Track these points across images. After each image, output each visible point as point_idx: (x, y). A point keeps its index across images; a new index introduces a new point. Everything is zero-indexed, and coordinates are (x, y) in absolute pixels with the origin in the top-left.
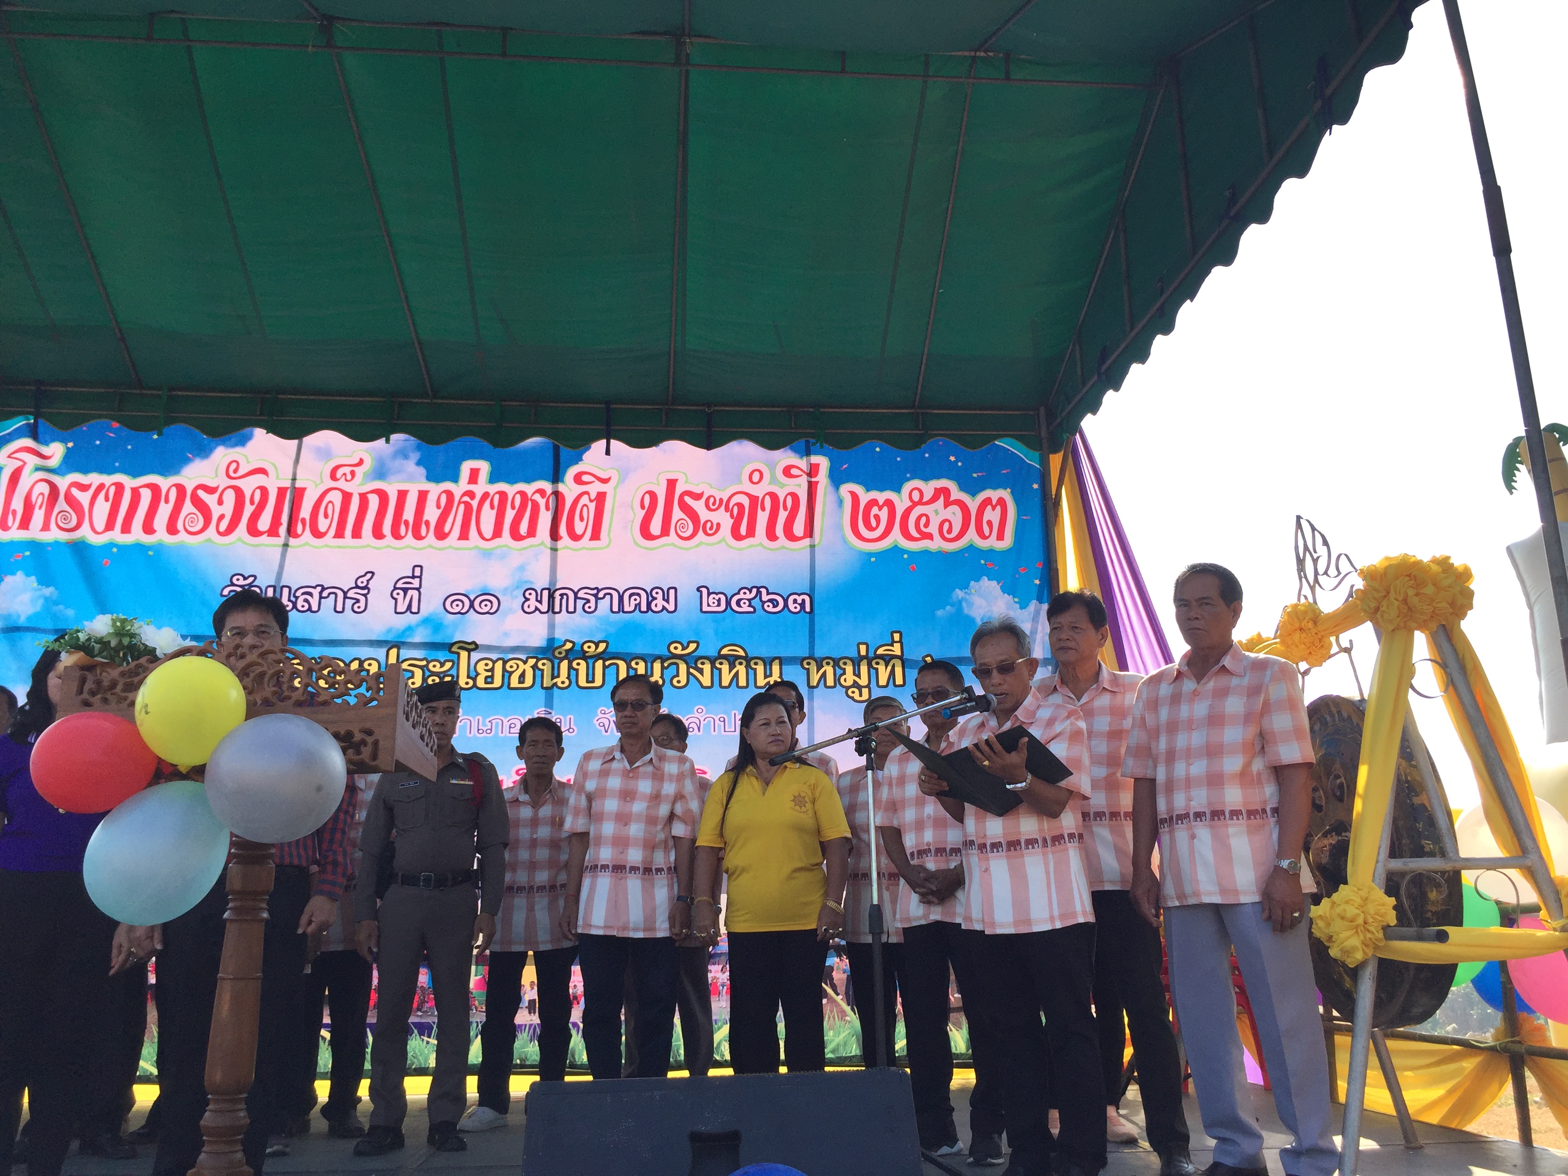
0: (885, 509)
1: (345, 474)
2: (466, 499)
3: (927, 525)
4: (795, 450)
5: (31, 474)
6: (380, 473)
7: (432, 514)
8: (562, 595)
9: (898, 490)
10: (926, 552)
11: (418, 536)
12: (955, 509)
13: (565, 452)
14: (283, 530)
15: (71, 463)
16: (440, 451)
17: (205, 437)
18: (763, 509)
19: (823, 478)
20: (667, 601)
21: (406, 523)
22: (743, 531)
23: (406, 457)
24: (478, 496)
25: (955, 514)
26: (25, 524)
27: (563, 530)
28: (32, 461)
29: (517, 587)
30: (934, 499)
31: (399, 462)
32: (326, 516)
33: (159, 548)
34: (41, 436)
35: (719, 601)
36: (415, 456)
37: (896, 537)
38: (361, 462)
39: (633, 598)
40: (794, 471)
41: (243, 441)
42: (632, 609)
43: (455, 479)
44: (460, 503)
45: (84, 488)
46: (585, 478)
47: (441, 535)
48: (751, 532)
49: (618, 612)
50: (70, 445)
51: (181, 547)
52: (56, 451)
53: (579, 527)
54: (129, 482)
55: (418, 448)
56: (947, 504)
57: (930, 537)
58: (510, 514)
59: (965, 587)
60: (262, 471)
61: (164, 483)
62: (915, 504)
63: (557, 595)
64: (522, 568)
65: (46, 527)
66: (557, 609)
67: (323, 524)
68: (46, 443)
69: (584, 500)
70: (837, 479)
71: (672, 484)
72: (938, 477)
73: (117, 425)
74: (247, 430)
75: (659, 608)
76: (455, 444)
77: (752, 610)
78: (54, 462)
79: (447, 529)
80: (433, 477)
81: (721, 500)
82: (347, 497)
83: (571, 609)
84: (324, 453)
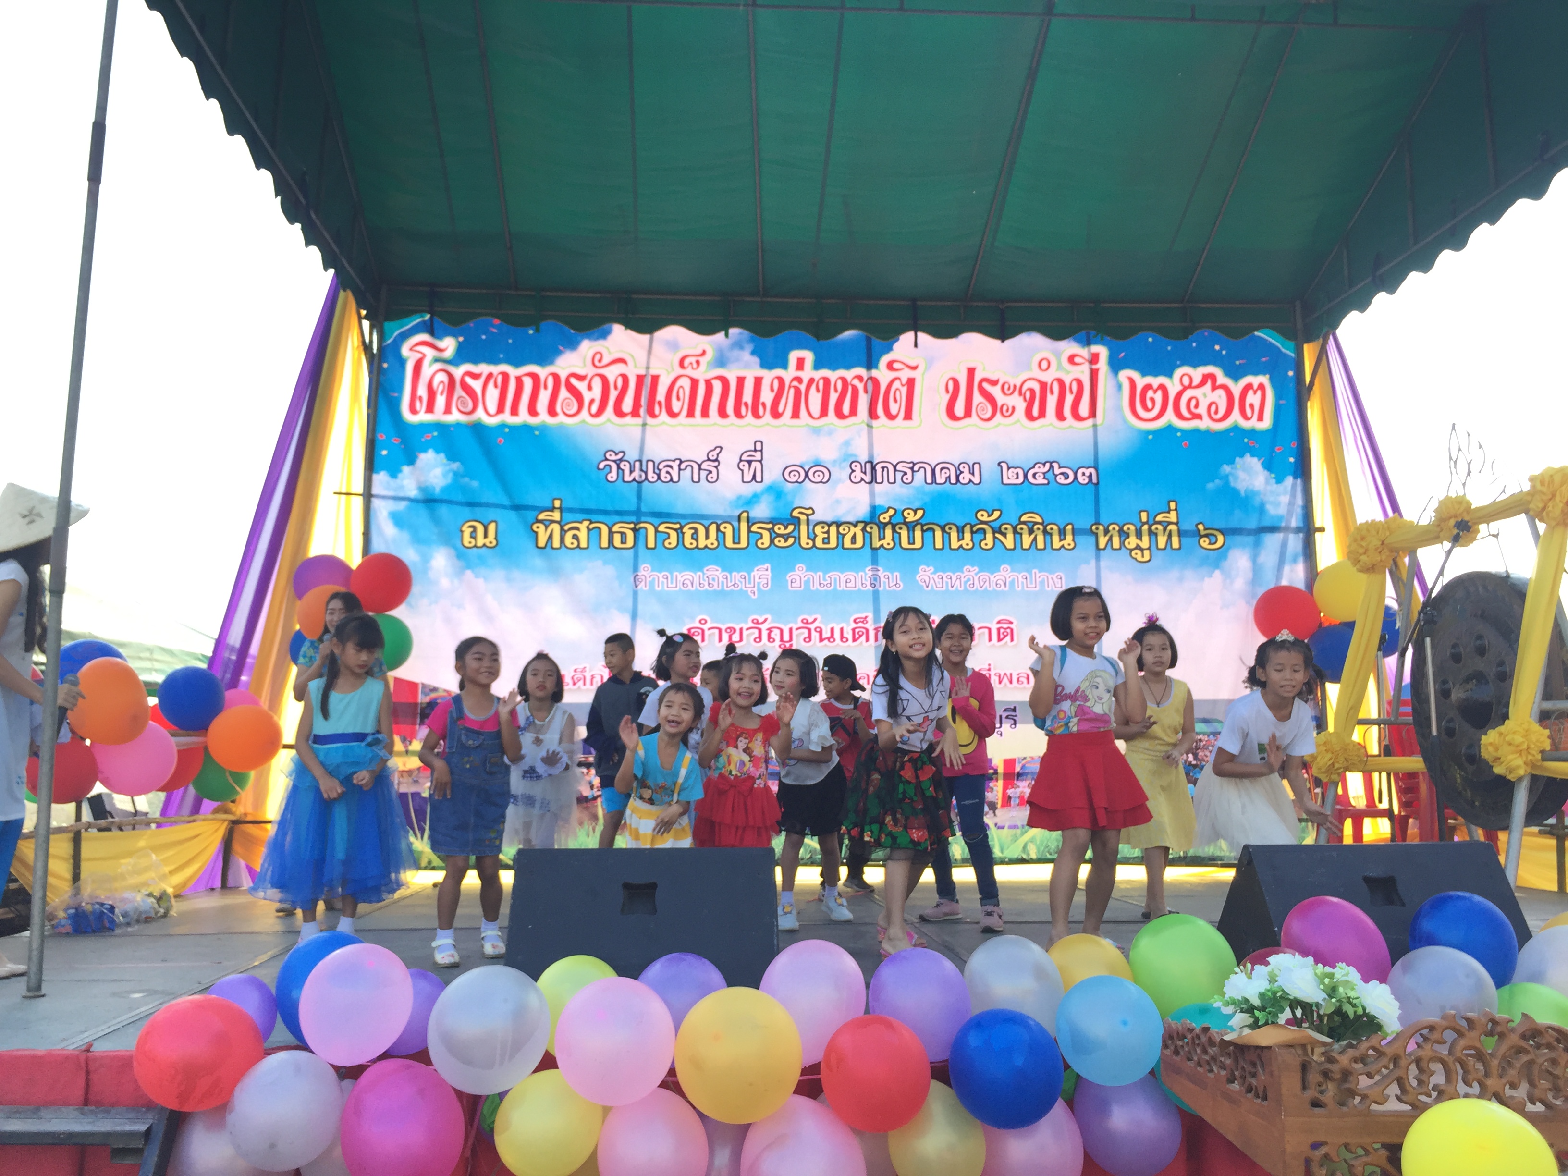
0: (1159, 393)
1: (691, 363)
2: (795, 383)
3: (1197, 406)
4: (1079, 341)
5: (430, 365)
6: (721, 361)
7: (767, 397)
8: (883, 468)
9: (1170, 375)
10: (1196, 431)
11: (756, 415)
12: (1221, 392)
13: (876, 342)
14: (642, 411)
15: (462, 356)
16: (770, 343)
17: (572, 331)
18: (1052, 393)
19: (1103, 365)
20: (973, 474)
21: (746, 404)
22: (1035, 412)
23: (741, 348)
24: (805, 381)
25: (1220, 397)
26: (430, 409)
27: (880, 410)
28: (429, 352)
29: (845, 460)
30: (1202, 383)
31: (736, 353)
32: (678, 398)
33: (543, 428)
34: (436, 332)
35: (1017, 474)
36: (749, 347)
37: (1170, 417)
38: (704, 353)
39: (944, 471)
40: (1077, 360)
41: (604, 335)
42: (943, 481)
43: (785, 366)
44: (790, 387)
45: (476, 376)
46: (896, 365)
47: (776, 414)
48: (1042, 414)
49: (932, 483)
50: (461, 339)
51: (561, 427)
52: (449, 345)
53: (894, 408)
54: (513, 372)
55: (752, 340)
56: (1214, 388)
57: (1199, 417)
58: (834, 397)
59: (1231, 462)
60: (622, 361)
61: (543, 372)
62: (1185, 388)
63: (878, 468)
64: (847, 443)
65: (448, 410)
66: (879, 480)
67: (676, 406)
68: (440, 338)
69: (897, 384)
70: (1116, 366)
71: (971, 372)
72: (1205, 364)
73: (497, 322)
74: (606, 326)
75: (966, 481)
76: (781, 337)
77: (1045, 482)
78: (449, 353)
79: (781, 409)
80: (766, 364)
81: (1015, 386)
82: (694, 383)
83: (892, 480)
84: (673, 346)
